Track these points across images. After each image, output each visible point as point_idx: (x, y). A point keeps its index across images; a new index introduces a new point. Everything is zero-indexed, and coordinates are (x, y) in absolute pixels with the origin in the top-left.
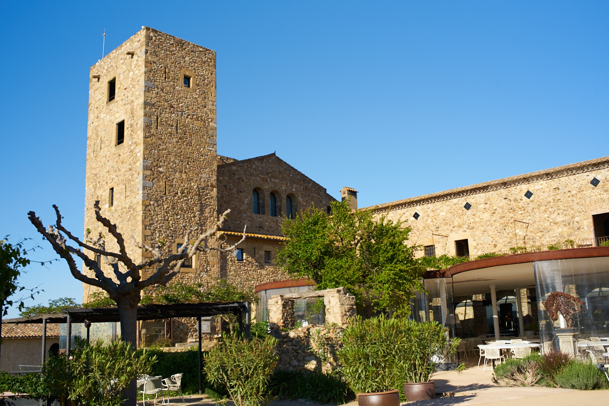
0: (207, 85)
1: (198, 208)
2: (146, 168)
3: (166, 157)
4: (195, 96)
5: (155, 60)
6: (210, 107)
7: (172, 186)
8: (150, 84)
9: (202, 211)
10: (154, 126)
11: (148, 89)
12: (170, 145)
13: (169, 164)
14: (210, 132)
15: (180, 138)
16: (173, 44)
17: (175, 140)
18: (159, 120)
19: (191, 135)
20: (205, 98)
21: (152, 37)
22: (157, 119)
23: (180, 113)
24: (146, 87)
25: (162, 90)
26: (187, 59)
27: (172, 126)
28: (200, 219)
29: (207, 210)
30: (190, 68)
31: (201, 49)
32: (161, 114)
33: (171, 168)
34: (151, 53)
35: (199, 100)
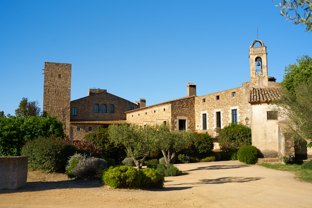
0: (68, 76)
1: (63, 115)
2: (44, 105)
3: (51, 101)
4: (62, 81)
5: (48, 72)
6: (68, 83)
7: (53, 110)
8: (46, 80)
9: (64, 116)
10: (47, 92)
11: (45, 82)
12: (53, 97)
13: (52, 103)
14: (68, 91)
15: (57, 95)
16: (54, 65)
17: (54, 96)
18: (49, 90)
19: (61, 93)
20: (67, 80)
21: (47, 65)
22: (48, 90)
23: (56, 87)
24: (44, 81)
25: (50, 81)
26: (60, 69)
27: (54, 91)
28: (63, 119)
29: (66, 116)
30: (61, 72)
31: (65, 65)
32: (50, 88)
33: (53, 104)
34: (46, 70)
35: (64, 81)
